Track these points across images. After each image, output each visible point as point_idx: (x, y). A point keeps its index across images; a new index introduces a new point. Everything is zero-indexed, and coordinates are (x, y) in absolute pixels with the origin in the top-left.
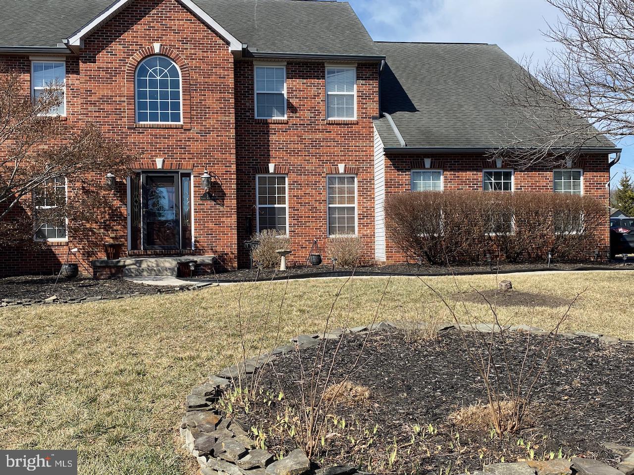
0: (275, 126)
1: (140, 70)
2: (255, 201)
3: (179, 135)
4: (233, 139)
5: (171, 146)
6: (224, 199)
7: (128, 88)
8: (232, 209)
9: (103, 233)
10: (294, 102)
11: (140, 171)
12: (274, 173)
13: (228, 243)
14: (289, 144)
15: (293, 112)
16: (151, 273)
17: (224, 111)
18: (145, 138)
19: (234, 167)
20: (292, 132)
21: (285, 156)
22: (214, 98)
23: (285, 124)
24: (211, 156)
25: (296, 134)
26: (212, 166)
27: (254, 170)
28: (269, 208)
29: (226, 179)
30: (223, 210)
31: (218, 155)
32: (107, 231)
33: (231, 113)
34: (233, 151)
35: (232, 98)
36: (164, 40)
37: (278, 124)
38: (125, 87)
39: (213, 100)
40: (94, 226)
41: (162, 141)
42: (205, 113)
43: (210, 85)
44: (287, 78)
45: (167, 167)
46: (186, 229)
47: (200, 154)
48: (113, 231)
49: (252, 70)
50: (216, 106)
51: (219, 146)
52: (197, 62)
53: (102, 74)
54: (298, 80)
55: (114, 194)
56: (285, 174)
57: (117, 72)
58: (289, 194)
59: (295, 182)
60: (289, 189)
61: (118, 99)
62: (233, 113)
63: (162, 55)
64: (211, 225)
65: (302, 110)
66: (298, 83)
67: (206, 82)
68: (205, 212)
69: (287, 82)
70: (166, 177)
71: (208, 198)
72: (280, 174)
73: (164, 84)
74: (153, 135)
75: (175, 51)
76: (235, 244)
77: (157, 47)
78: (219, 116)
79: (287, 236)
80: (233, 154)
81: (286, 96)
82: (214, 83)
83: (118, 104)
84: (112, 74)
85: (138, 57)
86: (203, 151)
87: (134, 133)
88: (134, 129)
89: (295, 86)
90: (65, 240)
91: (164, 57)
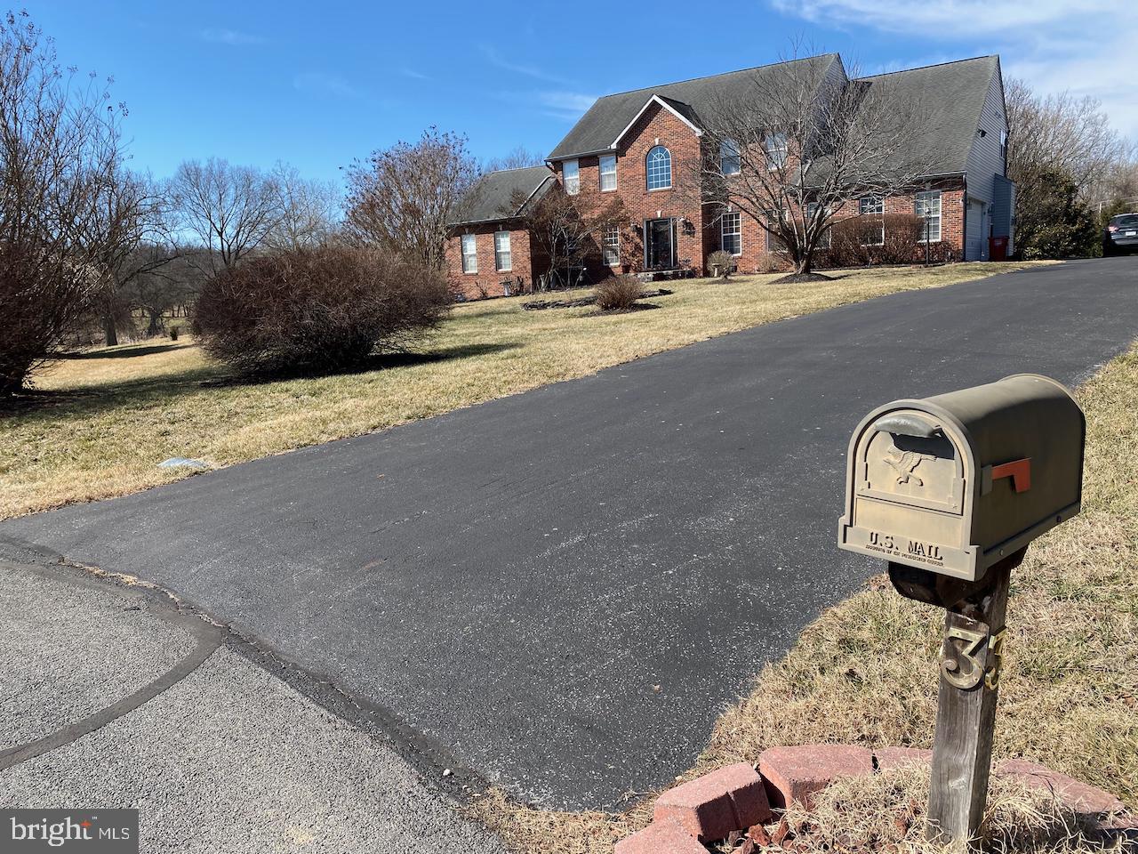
1: (648, 157)
2: (720, 232)
3: (670, 195)
4: (700, 193)
5: (665, 202)
6: (695, 233)
8: (700, 239)
10: (744, 160)
11: (650, 220)
12: (732, 212)
13: (697, 261)
15: (744, 168)
17: (695, 176)
18: (652, 199)
19: (701, 212)
20: (743, 182)
22: (689, 168)
23: (739, 177)
24: (688, 206)
25: (746, 183)
26: (688, 213)
28: (729, 235)
29: (695, 220)
30: (694, 240)
31: (691, 205)
32: (634, 257)
33: (698, 177)
34: (700, 201)
35: (699, 166)
36: (661, 136)
37: (733, 178)
38: (641, 169)
39: (688, 170)
40: (627, 255)
41: (661, 200)
42: (684, 179)
44: (740, 145)
45: (663, 216)
46: (675, 253)
47: (681, 205)
48: (636, 257)
49: (719, 143)
51: (692, 199)
52: (679, 146)
53: (629, 162)
54: (746, 145)
55: (637, 235)
56: (738, 212)
58: (742, 225)
59: (746, 216)
60: (742, 222)
61: (637, 177)
64: (688, 250)
65: (750, 166)
66: (747, 147)
67: (685, 159)
68: (684, 242)
69: (740, 147)
70: (665, 221)
71: (686, 233)
72: (736, 212)
73: (662, 164)
74: (655, 197)
75: (666, 142)
76: (701, 261)
77: (657, 141)
78: (692, 180)
79: (740, 254)
80: (700, 203)
83: (638, 180)
84: (635, 161)
85: (647, 149)
87: (646, 197)
88: (646, 194)
89: (745, 149)
90: (618, 264)
91: (661, 146)
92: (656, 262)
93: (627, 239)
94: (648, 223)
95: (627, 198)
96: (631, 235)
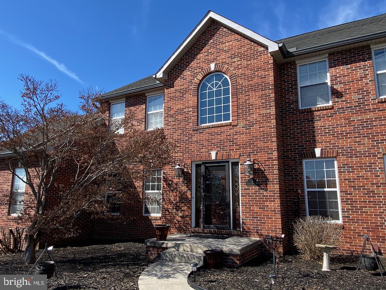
0: (320, 113)
1: (201, 86)
2: (303, 185)
3: (229, 131)
4: (274, 128)
5: (223, 140)
6: (267, 184)
7: (193, 101)
8: (275, 194)
9: (175, 213)
10: (338, 87)
11: (201, 163)
12: (321, 157)
14: (336, 127)
15: (338, 97)
16: (182, 260)
17: (265, 105)
18: (204, 136)
19: (275, 154)
20: (338, 116)
21: (332, 139)
22: (257, 96)
23: (330, 109)
24: (255, 146)
25: (342, 117)
26: (256, 155)
27: (300, 155)
28: (318, 191)
29: (268, 165)
30: (267, 194)
31: (260, 144)
32: (178, 211)
33: (271, 106)
34: (274, 139)
35: (272, 93)
36: (218, 60)
37: (322, 110)
38: (191, 100)
39: (255, 98)
40: (170, 207)
41: (216, 137)
42: (249, 110)
43: (254, 86)
44: (330, 68)
45: (220, 158)
46: (236, 211)
47: (245, 144)
48: (181, 211)
49: (295, 69)
50: (258, 102)
51: (261, 136)
52: (243, 70)
53: (178, 94)
54: (341, 67)
55: (183, 182)
56: (333, 157)
57: (186, 91)
58: (339, 177)
59: (346, 165)
60: (339, 172)
61: (187, 110)
62: (273, 106)
63: (217, 71)
64: (256, 209)
65: (348, 94)
66: (342, 69)
67: (250, 85)
68: (250, 196)
69: (330, 71)
70: (220, 165)
71: (252, 183)
72: (328, 157)
73: (218, 93)
74: (209, 134)
75: (226, 66)
76: (279, 229)
77: (212, 67)
78: (260, 110)
79: (340, 222)
80: (275, 142)
81: (329, 84)
82: (257, 83)
83: (187, 114)
84: (184, 92)
85: (200, 77)
86: (248, 142)
87: (196, 133)
88: (197, 130)
89: (338, 73)
90: (159, 215)
91: (218, 72)
92: (208, 222)
93: (169, 185)
94: (198, 166)
95: (172, 136)
96: (176, 180)
